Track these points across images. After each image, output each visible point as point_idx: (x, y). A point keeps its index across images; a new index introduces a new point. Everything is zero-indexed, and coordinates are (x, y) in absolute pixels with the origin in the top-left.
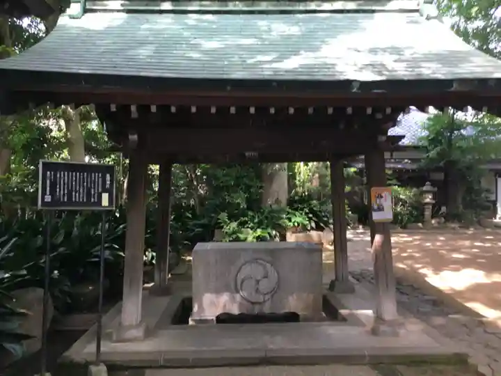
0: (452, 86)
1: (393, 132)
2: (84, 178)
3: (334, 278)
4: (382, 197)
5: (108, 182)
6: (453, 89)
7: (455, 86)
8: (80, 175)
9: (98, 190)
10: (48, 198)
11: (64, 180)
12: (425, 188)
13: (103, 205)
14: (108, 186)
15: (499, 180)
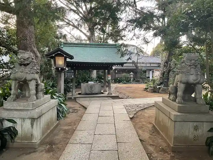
4: (109, 76)
15: (150, 71)
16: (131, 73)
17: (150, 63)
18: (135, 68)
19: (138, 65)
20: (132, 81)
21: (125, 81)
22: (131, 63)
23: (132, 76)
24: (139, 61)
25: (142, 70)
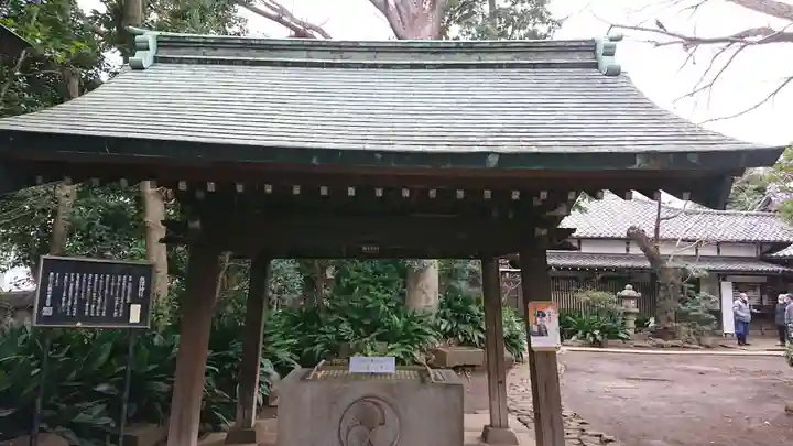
0: (635, 163)
2: (104, 284)
3: (488, 423)
4: (544, 315)
5: (142, 289)
6: (635, 167)
7: (639, 164)
8: (99, 278)
9: (125, 300)
10: (47, 311)
11: (74, 286)
12: (625, 293)
13: (131, 321)
14: (140, 295)
15: (723, 283)
16: (628, 291)
17: (719, 244)
18: (648, 264)
19: (664, 251)
20: (631, 332)
21: (596, 332)
22: (619, 239)
23: (632, 306)
24: (666, 231)
25: (684, 274)
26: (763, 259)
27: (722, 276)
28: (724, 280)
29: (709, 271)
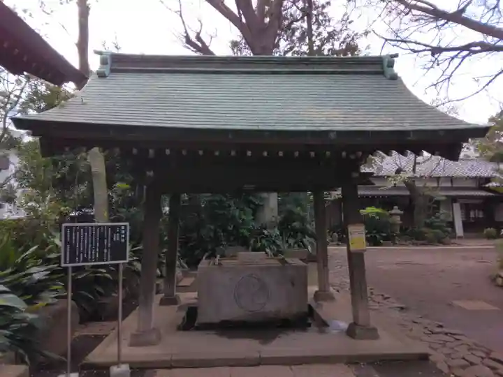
0: (410, 136)
1: (365, 169)
3: (318, 289)
7: (412, 137)
12: (393, 212)
15: (454, 204)
16: (396, 210)
18: (408, 193)
19: (418, 184)
23: (398, 219)
25: (431, 199)
26: (481, 188)
27: (454, 199)
28: (455, 202)
29: (446, 196)
